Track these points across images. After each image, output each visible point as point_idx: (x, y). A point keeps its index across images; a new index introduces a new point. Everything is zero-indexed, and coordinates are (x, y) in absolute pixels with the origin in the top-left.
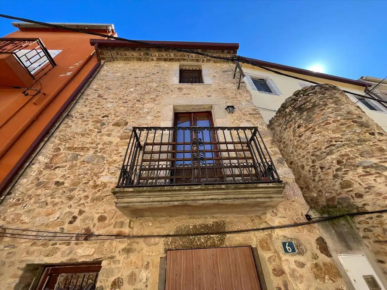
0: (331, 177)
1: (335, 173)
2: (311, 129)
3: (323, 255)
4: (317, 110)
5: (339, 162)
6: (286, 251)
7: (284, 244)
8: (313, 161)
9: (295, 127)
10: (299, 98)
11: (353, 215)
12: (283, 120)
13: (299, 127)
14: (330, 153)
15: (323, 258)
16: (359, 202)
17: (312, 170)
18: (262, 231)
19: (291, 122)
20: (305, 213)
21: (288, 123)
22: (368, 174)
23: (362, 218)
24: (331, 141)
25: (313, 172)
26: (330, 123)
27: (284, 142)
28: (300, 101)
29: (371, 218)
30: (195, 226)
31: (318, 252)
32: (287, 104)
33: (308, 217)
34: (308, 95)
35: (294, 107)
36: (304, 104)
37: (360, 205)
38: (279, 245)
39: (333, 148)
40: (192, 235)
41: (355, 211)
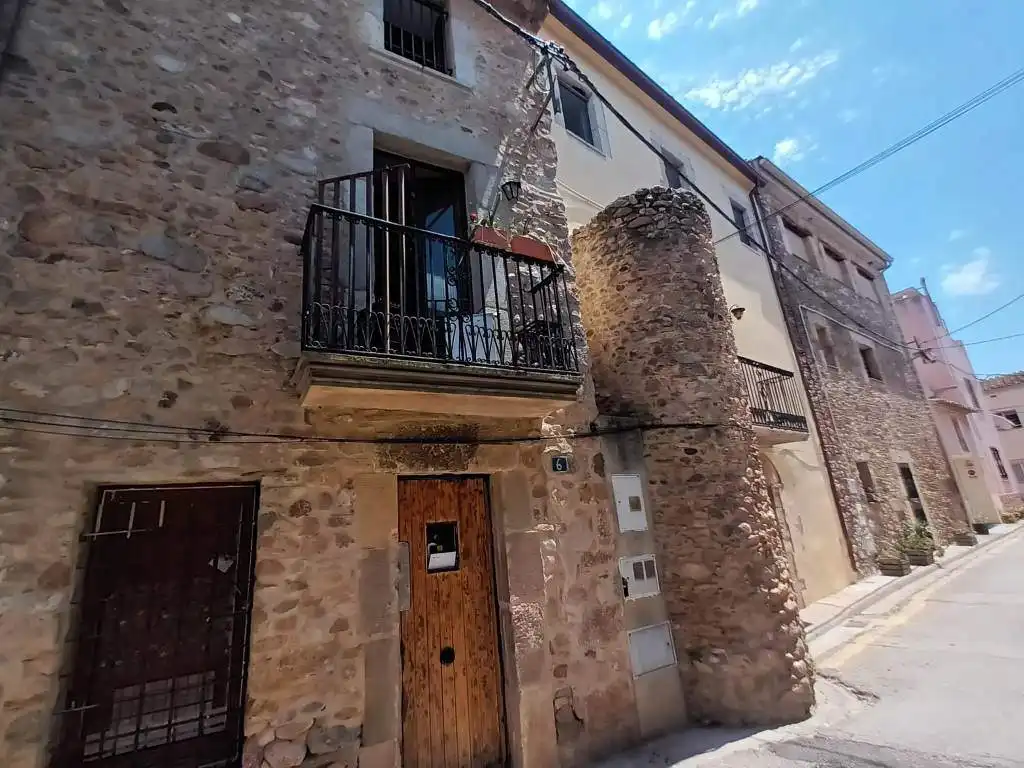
0: (639, 371)
1: (646, 365)
2: (640, 282)
3: (597, 475)
4: (660, 247)
5: (658, 351)
6: (555, 469)
7: (554, 460)
8: (625, 341)
9: (617, 266)
10: (641, 208)
11: (645, 428)
12: (599, 243)
13: (624, 269)
14: (650, 333)
15: (595, 478)
16: (657, 412)
17: (617, 356)
18: (530, 442)
19: (614, 255)
20: (591, 419)
21: (606, 253)
22: (682, 375)
23: (652, 432)
24: (659, 314)
25: (619, 357)
26: (669, 281)
27: (590, 289)
28: (641, 216)
29: (662, 433)
30: (429, 429)
31: (592, 471)
32: (620, 210)
33: (593, 425)
34: (657, 208)
35: (628, 223)
36: (645, 226)
37: (658, 415)
38: (547, 463)
39: (658, 325)
40: (424, 441)
41: (649, 423)
